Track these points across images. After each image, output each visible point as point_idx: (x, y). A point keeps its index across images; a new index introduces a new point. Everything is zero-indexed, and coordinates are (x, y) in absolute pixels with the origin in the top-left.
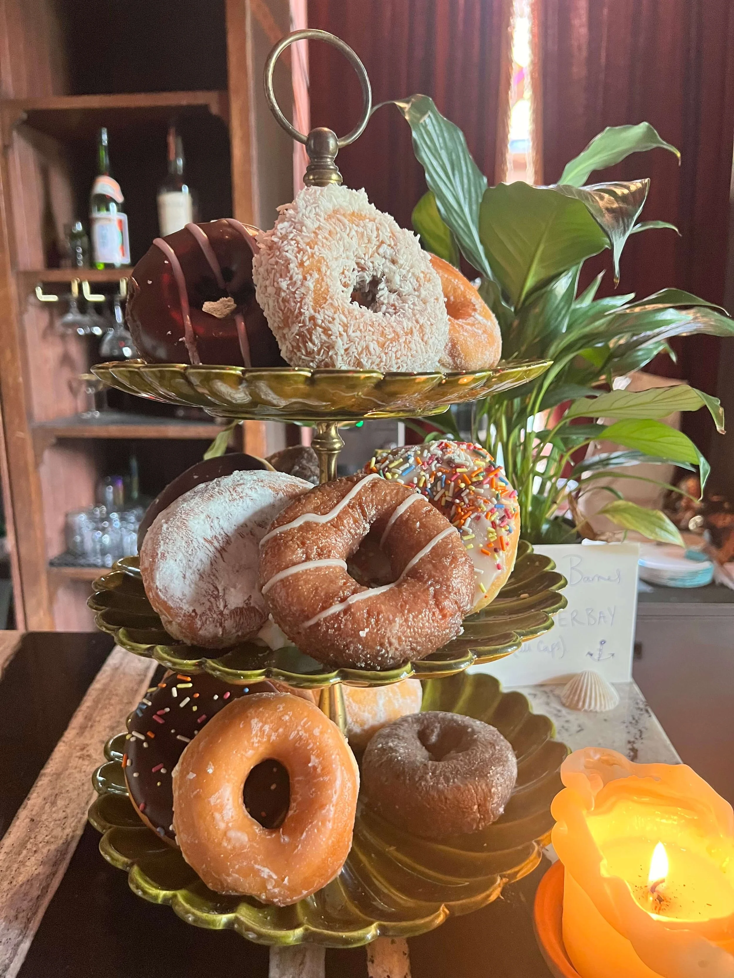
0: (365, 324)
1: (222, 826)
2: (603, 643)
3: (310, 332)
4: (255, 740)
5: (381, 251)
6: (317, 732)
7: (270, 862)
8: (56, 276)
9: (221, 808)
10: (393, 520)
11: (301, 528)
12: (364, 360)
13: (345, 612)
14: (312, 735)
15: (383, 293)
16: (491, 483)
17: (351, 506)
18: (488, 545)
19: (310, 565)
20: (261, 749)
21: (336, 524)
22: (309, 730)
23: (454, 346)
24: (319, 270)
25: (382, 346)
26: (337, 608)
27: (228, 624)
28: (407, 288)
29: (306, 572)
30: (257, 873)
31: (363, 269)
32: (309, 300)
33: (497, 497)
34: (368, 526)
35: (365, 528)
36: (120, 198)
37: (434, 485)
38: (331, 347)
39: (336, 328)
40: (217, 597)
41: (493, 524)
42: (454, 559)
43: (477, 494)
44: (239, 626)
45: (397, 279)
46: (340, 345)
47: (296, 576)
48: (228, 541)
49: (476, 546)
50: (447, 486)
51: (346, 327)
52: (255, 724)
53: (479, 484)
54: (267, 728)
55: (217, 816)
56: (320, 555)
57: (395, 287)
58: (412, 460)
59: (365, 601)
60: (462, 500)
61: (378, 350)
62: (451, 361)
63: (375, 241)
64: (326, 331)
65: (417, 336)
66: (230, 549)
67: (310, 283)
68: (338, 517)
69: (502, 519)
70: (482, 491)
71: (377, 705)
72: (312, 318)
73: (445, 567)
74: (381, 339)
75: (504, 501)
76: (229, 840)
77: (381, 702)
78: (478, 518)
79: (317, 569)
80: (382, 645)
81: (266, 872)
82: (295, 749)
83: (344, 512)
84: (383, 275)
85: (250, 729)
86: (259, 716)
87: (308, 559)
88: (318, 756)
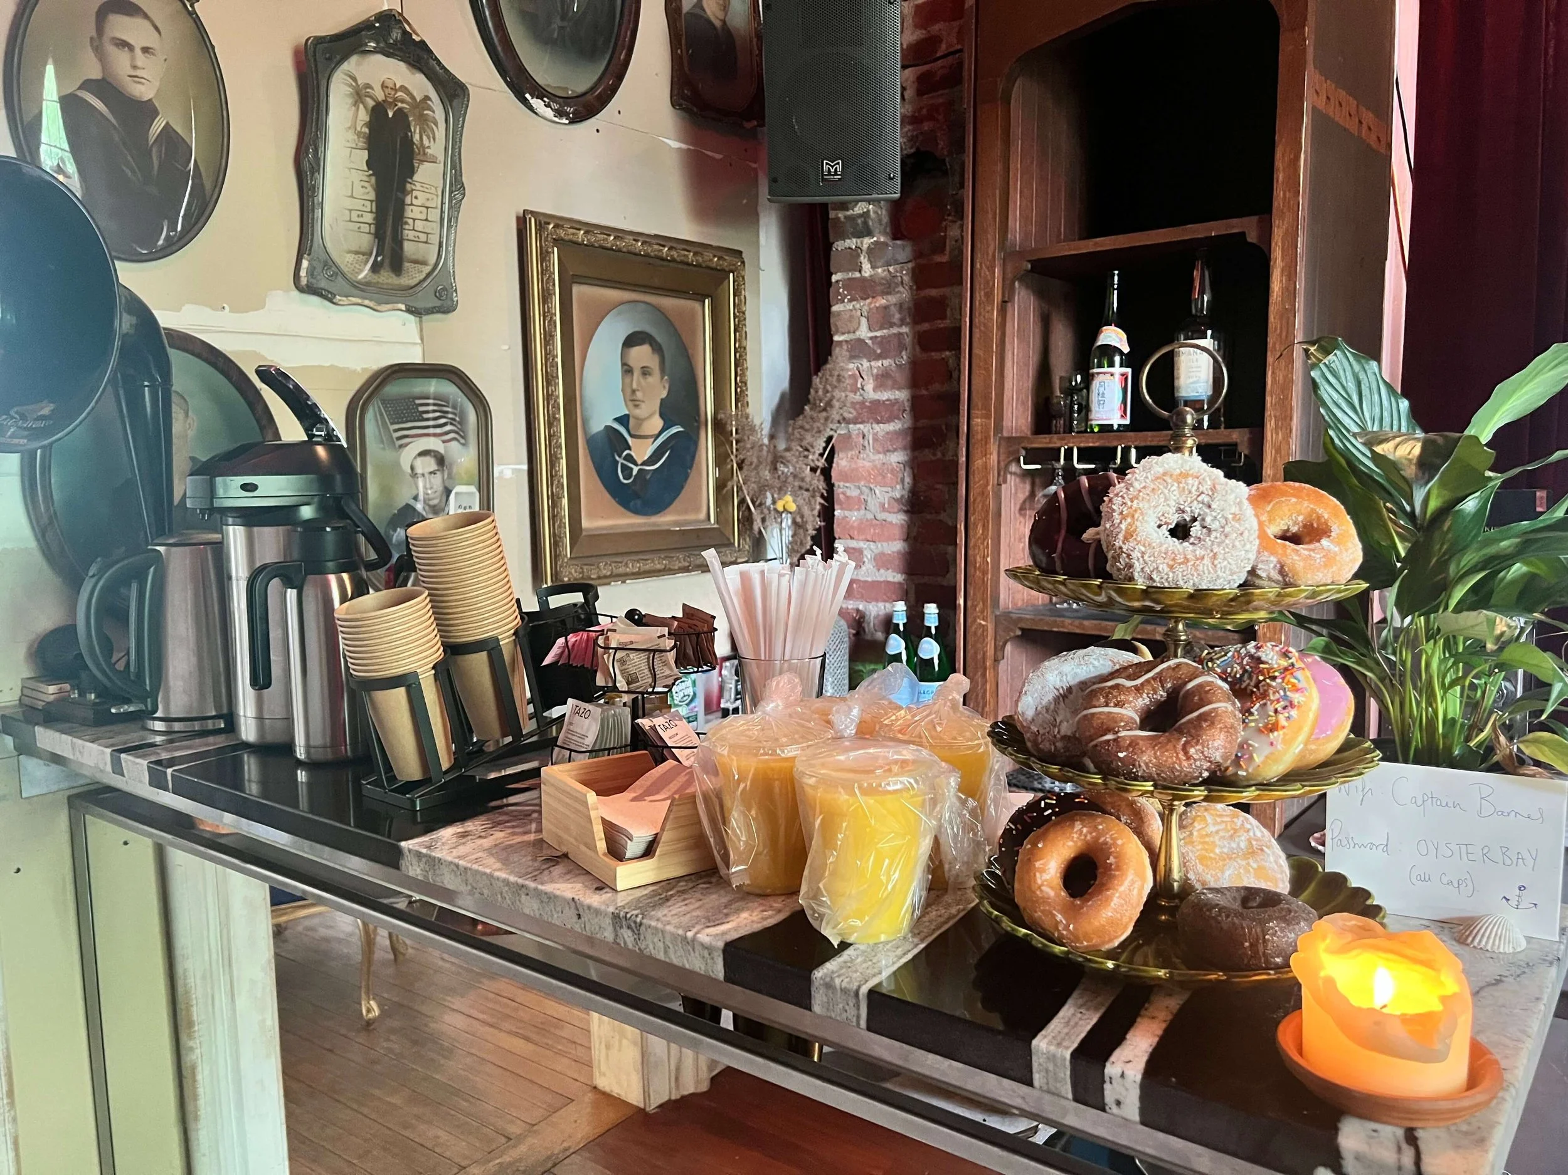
0: (1160, 552)
1: (1039, 882)
2: (1522, 888)
3: (1119, 555)
4: (1075, 836)
5: (1200, 499)
6: (1119, 842)
7: (1064, 912)
8: (1043, 442)
9: (1042, 871)
10: (1182, 693)
11: (1112, 687)
12: (1154, 576)
13: (1114, 740)
14: (1115, 844)
15: (1195, 530)
16: (1283, 679)
17: (1154, 678)
18: (1265, 727)
19: (1106, 710)
20: (1079, 844)
21: (1138, 689)
22: (1115, 840)
23: (1282, 567)
24: (1133, 516)
25: (1171, 567)
26: (1109, 737)
27: (1059, 745)
28: (1215, 526)
29: (1100, 713)
30: (1054, 916)
31: (1183, 512)
32: (1121, 536)
33: (1284, 690)
34: (1165, 694)
35: (1162, 694)
36: (1126, 349)
37: (1242, 675)
38: (1131, 566)
39: (1136, 554)
40: (1055, 726)
41: (1276, 711)
42: (1213, 723)
43: (1269, 685)
44: (1066, 749)
45: (1208, 519)
46: (1137, 566)
47: (1093, 714)
48: (1070, 689)
49: (1257, 726)
50: (1250, 678)
51: (1143, 553)
52: (1078, 826)
53: (1274, 678)
54: (1085, 830)
55: (1038, 875)
56: (1116, 705)
57: (1206, 524)
58: (1230, 654)
59: (1130, 736)
60: (1258, 689)
61: (1166, 570)
62: (1280, 579)
63: (1194, 493)
64: (1129, 556)
65: (1207, 561)
66: (1071, 697)
67: (1123, 526)
68: (1142, 684)
69: (1285, 708)
70: (1274, 684)
71: (1223, 872)
72: (1121, 548)
73: (1201, 727)
74: (1171, 563)
75: (1288, 693)
76: (1041, 891)
77: (1227, 873)
78: (1265, 704)
79: (1110, 713)
80: (1134, 765)
81: (1059, 917)
82: (1102, 849)
83: (1148, 681)
84: (1199, 515)
85: (1073, 827)
86: (1082, 821)
87: (1107, 705)
88: (1115, 858)
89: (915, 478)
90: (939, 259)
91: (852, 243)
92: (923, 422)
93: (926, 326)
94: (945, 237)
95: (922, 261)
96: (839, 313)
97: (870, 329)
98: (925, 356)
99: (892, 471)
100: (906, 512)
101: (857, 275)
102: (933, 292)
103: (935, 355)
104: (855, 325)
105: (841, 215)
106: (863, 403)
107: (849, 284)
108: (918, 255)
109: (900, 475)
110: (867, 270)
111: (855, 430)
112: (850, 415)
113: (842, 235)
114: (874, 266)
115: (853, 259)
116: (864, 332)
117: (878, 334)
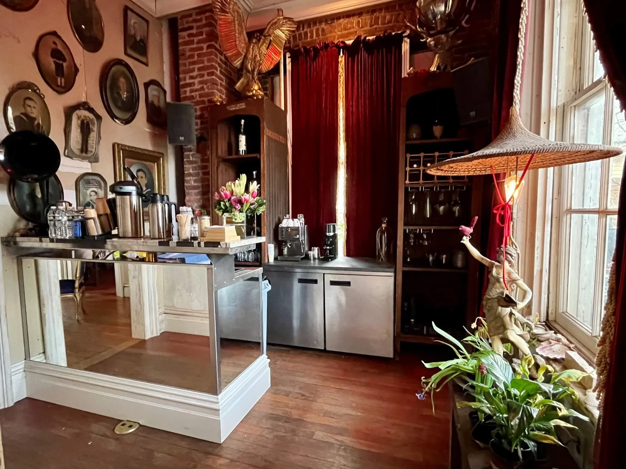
90: (205, 157)
91: (188, 153)
92: (204, 190)
93: (203, 171)
94: (206, 154)
95: (203, 158)
96: (186, 167)
97: (193, 170)
98: (203, 177)
102: (205, 164)
104: (189, 170)
105: (185, 147)
106: (191, 186)
107: (188, 161)
108: (202, 156)
109: (199, 201)
111: (190, 191)
112: (189, 188)
113: (186, 151)
114: (193, 158)
115: (188, 156)
116: (191, 171)
117: (194, 172)
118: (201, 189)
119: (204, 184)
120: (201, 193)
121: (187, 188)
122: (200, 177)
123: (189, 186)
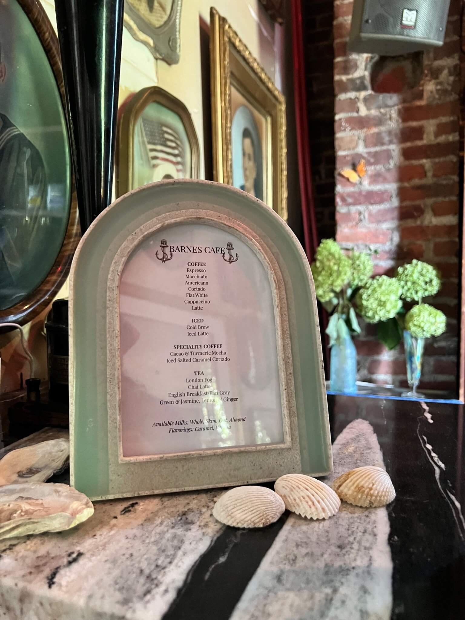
89: (402, 238)
90: (418, 103)
91: (352, 95)
92: (407, 203)
93: (409, 144)
94: (422, 91)
95: (406, 105)
96: (342, 138)
97: (366, 146)
98: (407, 163)
99: (384, 234)
100: (393, 259)
101: (355, 114)
102: (414, 124)
103: (415, 162)
104: (354, 145)
105: (344, 78)
106: (360, 193)
107: (349, 120)
108: (404, 101)
109: (390, 236)
110: (363, 111)
111: (354, 209)
112: (350, 200)
113: (345, 90)
114: (368, 109)
115: (352, 104)
116: (361, 149)
117: (373, 150)
118: (395, 202)
119: (406, 185)
120: (396, 214)
121: (344, 200)
122: (392, 164)
123: (350, 195)
